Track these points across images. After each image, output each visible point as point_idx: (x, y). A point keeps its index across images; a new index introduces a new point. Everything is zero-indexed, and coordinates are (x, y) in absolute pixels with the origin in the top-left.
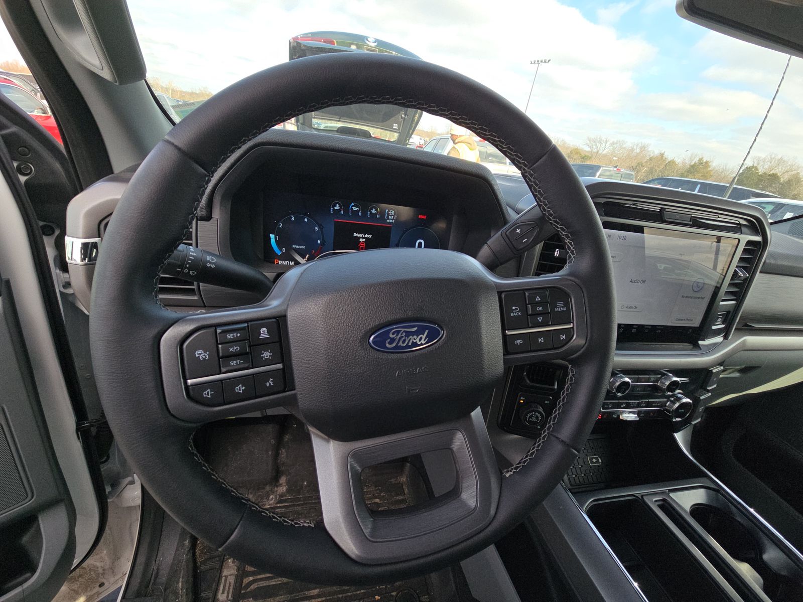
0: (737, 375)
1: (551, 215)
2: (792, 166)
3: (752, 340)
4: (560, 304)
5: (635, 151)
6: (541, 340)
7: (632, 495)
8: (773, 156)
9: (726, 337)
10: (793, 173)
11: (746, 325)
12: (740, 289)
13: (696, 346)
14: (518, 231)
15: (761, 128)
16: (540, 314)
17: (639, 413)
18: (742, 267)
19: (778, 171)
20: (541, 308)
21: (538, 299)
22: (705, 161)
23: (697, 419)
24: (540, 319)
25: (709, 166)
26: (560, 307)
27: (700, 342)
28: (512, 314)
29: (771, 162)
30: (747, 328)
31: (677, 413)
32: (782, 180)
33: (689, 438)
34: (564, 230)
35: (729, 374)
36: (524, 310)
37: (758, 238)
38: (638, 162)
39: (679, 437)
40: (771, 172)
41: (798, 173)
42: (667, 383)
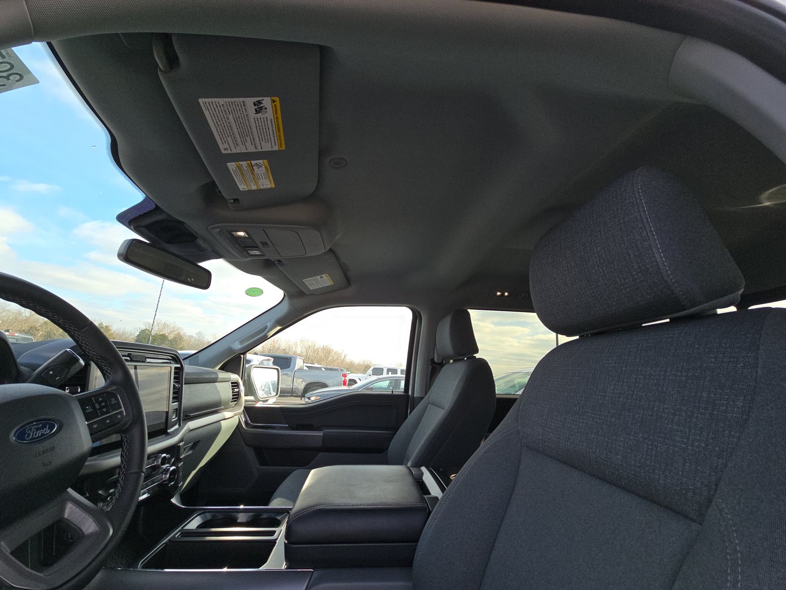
0: (191, 452)
1: (94, 355)
2: (174, 328)
3: (192, 424)
4: (113, 400)
5: (24, 314)
6: (108, 421)
7: (163, 544)
8: (159, 322)
9: (180, 425)
10: (176, 332)
11: (187, 416)
12: (177, 395)
13: (167, 434)
14: (51, 373)
15: (157, 308)
16: (104, 407)
17: (148, 492)
18: (176, 382)
19: (166, 332)
20: (104, 404)
21: (100, 399)
22: (104, 325)
23: (180, 482)
24: (104, 410)
25: (110, 330)
26: (113, 401)
27: (169, 431)
28: (87, 411)
29: (158, 326)
30: (188, 418)
31: (170, 480)
32: (170, 338)
33: (180, 500)
34: (103, 362)
35: (187, 452)
36: (94, 407)
37: (179, 366)
38: (30, 326)
39: (173, 500)
40: (161, 333)
41: (179, 333)
42: (160, 461)
